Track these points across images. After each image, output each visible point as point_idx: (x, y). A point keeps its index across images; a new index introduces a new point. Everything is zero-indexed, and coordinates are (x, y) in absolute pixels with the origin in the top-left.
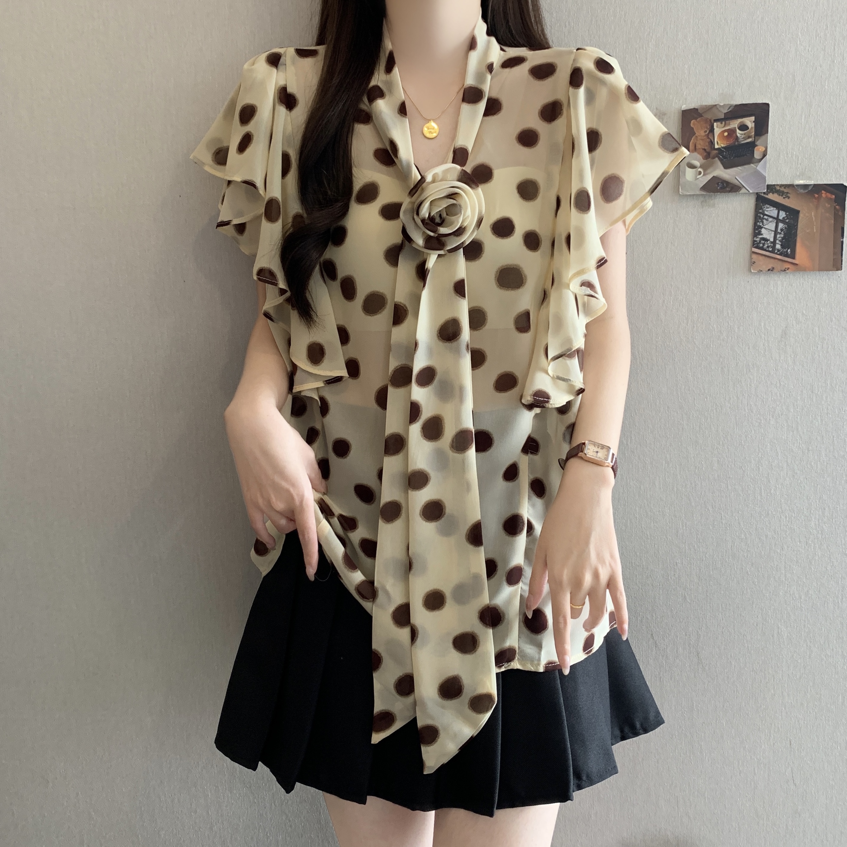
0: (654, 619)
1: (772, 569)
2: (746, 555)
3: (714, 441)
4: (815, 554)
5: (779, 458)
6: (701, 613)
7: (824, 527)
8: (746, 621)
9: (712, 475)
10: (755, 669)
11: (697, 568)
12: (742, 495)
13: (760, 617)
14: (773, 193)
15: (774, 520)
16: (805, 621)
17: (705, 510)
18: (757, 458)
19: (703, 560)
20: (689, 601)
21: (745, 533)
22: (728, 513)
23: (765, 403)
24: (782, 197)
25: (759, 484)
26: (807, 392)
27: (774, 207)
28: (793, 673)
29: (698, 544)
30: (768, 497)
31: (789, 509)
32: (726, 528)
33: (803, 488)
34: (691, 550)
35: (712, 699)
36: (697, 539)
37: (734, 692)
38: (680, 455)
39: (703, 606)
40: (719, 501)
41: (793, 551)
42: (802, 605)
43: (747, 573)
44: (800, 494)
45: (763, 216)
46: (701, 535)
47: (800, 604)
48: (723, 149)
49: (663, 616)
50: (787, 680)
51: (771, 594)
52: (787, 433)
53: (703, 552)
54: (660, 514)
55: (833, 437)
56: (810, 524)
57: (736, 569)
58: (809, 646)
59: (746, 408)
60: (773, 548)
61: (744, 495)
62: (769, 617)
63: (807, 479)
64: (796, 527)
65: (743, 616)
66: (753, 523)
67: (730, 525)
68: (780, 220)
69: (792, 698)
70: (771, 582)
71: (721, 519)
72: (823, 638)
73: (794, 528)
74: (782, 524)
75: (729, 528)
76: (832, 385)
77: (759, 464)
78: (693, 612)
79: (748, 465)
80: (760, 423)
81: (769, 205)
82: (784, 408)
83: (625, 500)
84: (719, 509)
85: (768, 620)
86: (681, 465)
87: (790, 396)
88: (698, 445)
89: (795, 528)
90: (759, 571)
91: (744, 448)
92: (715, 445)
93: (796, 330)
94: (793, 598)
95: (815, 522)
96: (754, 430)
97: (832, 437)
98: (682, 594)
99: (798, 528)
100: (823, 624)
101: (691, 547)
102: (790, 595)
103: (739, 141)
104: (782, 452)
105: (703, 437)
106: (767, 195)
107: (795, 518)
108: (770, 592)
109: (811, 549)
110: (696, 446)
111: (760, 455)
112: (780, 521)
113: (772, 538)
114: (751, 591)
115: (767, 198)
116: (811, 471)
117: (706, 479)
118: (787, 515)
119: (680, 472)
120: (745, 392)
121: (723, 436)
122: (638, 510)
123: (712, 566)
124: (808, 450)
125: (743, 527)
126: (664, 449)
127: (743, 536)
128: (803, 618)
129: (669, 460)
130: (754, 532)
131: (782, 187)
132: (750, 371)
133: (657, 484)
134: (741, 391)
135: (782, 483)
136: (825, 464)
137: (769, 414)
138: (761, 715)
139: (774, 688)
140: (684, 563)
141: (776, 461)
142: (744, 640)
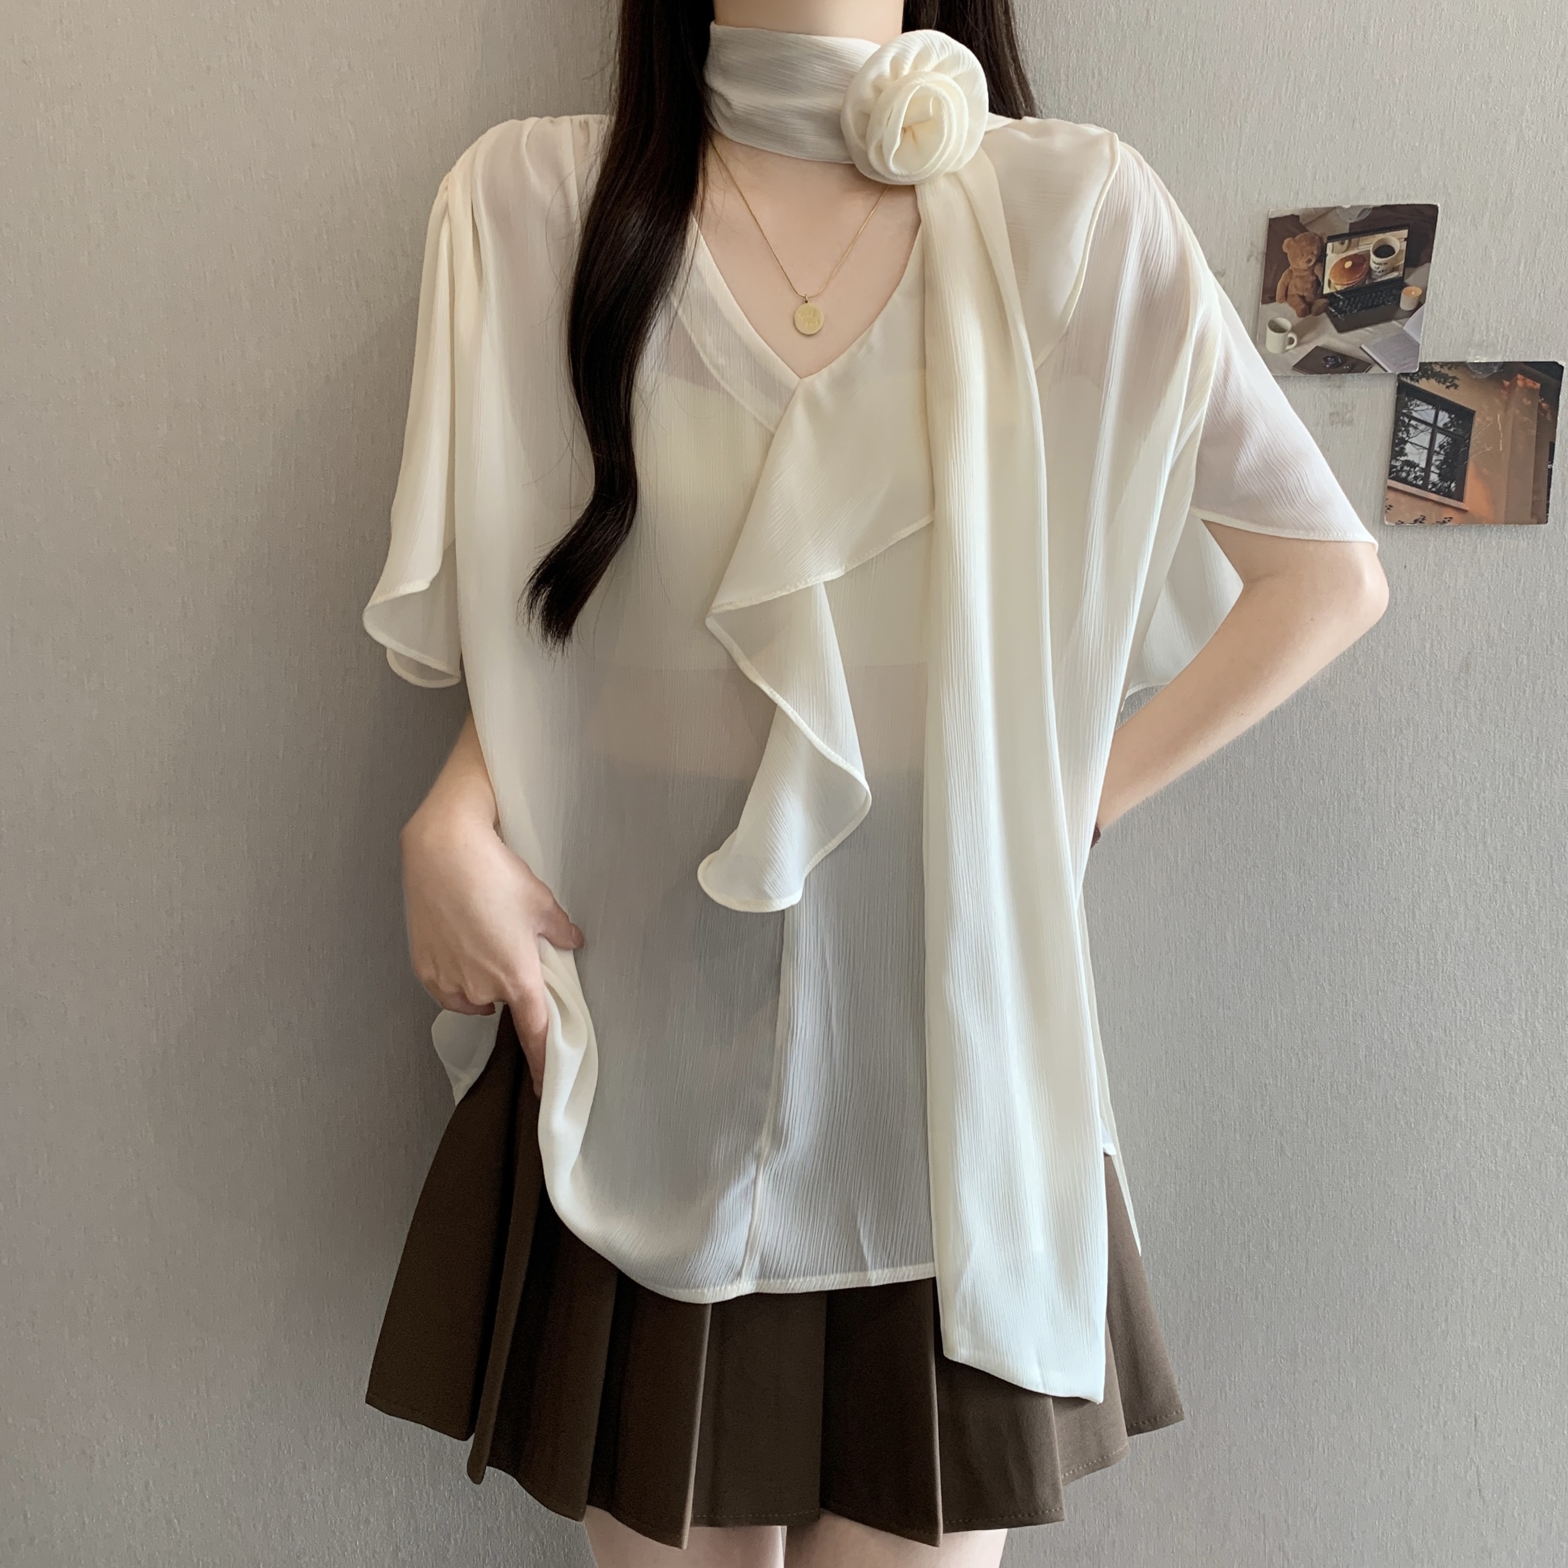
1: (1441, 1101)
2: (1392, 1072)
3: (1333, 861)
4: (1521, 1074)
7: (1537, 1025)
8: (1394, 1195)
9: (1329, 923)
10: (1412, 1285)
12: (1384, 962)
13: (1421, 1188)
14: (1427, 379)
15: (1444, 1009)
16: (1504, 1198)
17: (1317, 988)
19: (1314, 1081)
20: (1289, 1155)
21: (1391, 1032)
23: (1426, 793)
24: (1445, 386)
26: (1503, 775)
27: (1429, 403)
28: (1481, 1292)
29: (1305, 1050)
30: (1432, 967)
32: (1356, 1021)
33: (1495, 950)
37: (1373, 1325)
38: (1270, 885)
39: (1315, 1164)
40: (1341, 973)
41: (1480, 1068)
42: (1499, 1168)
43: (1395, 1105)
44: (1491, 963)
45: (1409, 421)
46: (1310, 1035)
47: (1494, 1165)
48: (1339, 295)
50: (1470, 1306)
51: (1441, 1146)
52: (1465, 850)
53: (1313, 1066)
54: (1234, 993)
55: (1552, 858)
56: (1510, 1019)
57: (1374, 1097)
58: (1511, 1243)
59: (1393, 800)
60: (1443, 1061)
61: (1386, 963)
62: (1437, 1189)
63: (1502, 935)
64: (1484, 1023)
65: (1389, 1186)
66: (1405, 1015)
67: (1362, 1017)
68: (1439, 428)
69: (1480, 1339)
70: (1439, 1124)
72: (1538, 1228)
73: (1481, 1025)
74: (1458, 1017)
75: (1360, 1023)
76: (1549, 764)
77: (1413, 906)
78: (1296, 1176)
79: (1394, 907)
81: (1419, 399)
82: (1461, 801)
84: (1342, 985)
85: (1436, 1194)
86: (1273, 902)
87: (1471, 780)
90: (1416, 1103)
91: (1386, 874)
92: (1334, 867)
93: (1487, 658)
94: (1481, 1155)
95: (1520, 1014)
96: (1406, 842)
97: (1549, 858)
98: (1276, 1141)
99: (1488, 1025)
100: (1538, 1205)
101: (1292, 1055)
103: (1373, 277)
106: (1418, 381)
107: (1481, 1006)
111: (1416, 889)
112: (1453, 1011)
113: (1441, 1044)
114: (1403, 1139)
115: (1418, 388)
116: (1511, 920)
117: (1317, 930)
118: (1468, 1001)
120: (1391, 771)
121: (1349, 851)
123: (1331, 1093)
125: (1385, 1020)
126: (1242, 873)
127: (1386, 1037)
128: (1501, 1192)
130: (1407, 1030)
131: (1445, 367)
132: (1401, 731)
133: (1228, 937)
134: (1385, 768)
135: (1457, 942)
137: (1432, 813)
138: (1422, 1369)
139: (1446, 1320)
140: (1279, 1085)
141: (1445, 901)
142: (1390, 1230)
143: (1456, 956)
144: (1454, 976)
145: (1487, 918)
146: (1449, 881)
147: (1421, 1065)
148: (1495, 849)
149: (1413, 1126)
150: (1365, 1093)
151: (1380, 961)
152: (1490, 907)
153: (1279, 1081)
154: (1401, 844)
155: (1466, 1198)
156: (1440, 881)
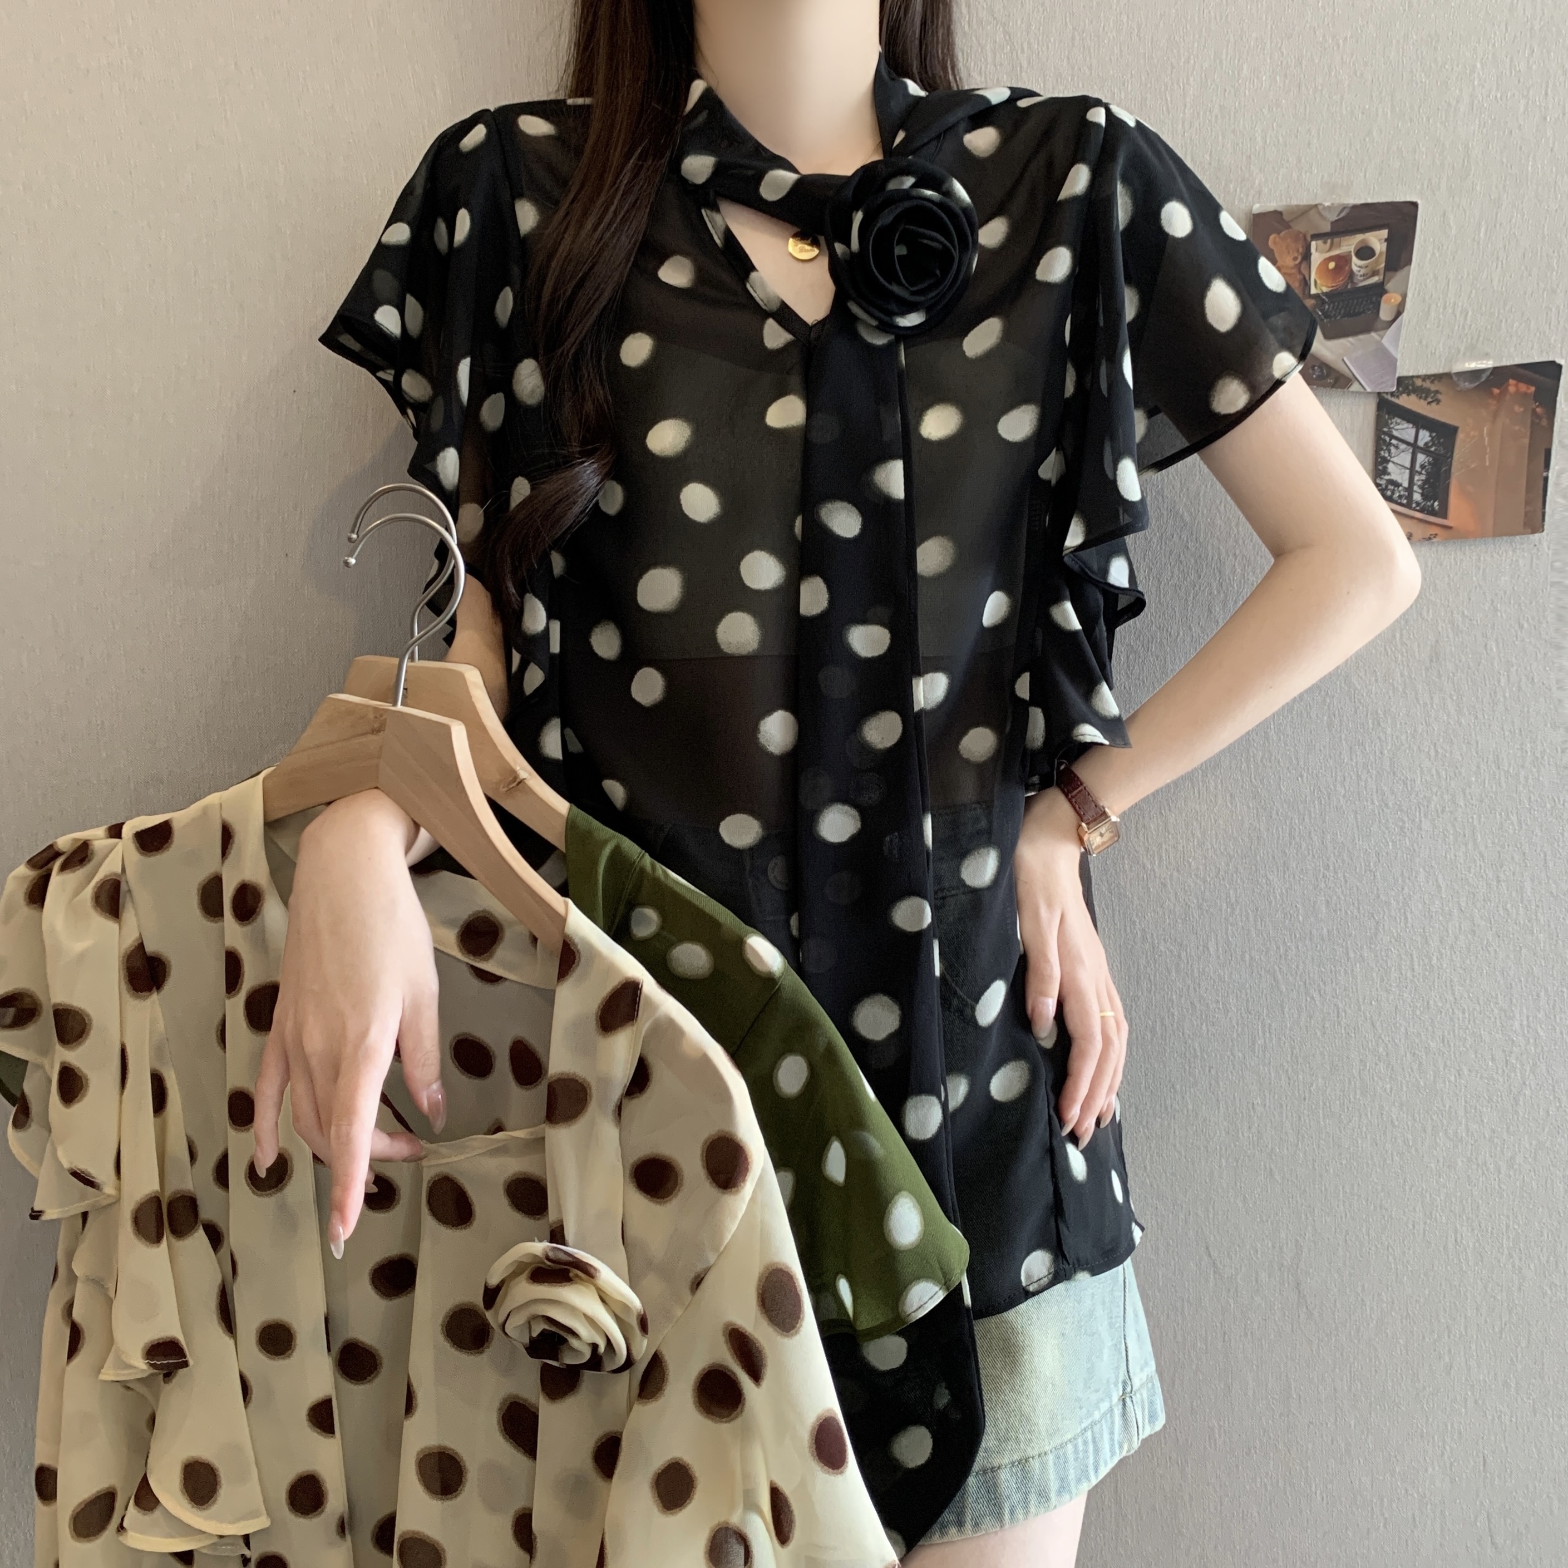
0: (1211, 1216)
2: (1388, 1086)
3: (1318, 864)
4: (1524, 1083)
5: (1444, 896)
6: (1302, 1205)
7: (1539, 1030)
8: (1392, 1219)
9: (1317, 930)
10: (1412, 1315)
11: (1294, 1115)
12: (1377, 969)
13: (1420, 1210)
14: (1409, 394)
15: (1441, 1018)
16: (1508, 1217)
17: (1306, 1000)
18: (1401, 897)
19: (1305, 1099)
22: (1350, 1006)
23: (1409, 788)
24: (1426, 402)
25: (1407, 947)
27: (1408, 421)
28: (1486, 1322)
29: (1295, 1067)
30: (1427, 973)
31: (1469, 997)
32: (1348, 1033)
33: (1492, 952)
34: (1280, 1080)
35: (1326, 1375)
36: (1291, 1058)
37: (1371, 1360)
38: (1254, 892)
39: (1307, 1189)
40: (1332, 983)
41: (1481, 1078)
43: (1392, 1122)
45: (1389, 439)
46: (1300, 1050)
47: (1497, 1182)
48: (1325, 298)
49: (1228, 1211)
50: (1475, 1337)
51: (1441, 1164)
53: (1304, 1083)
54: (1218, 1008)
55: (1545, 855)
56: (1511, 1026)
57: (1369, 1114)
58: (1517, 1266)
60: (1441, 1073)
62: (1437, 1210)
63: (1499, 937)
65: (1387, 1209)
66: (1400, 1024)
67: (1355, 1029)
68: (1419, 447)
69: (1486, 1371)
70: (1439, 1141)
71: (1338, 1017)
72: (1545, 1249)
74: (1457, 1025)
75: (1353, 1035)
78: (1287, 1202)
79: (1384, 912)
80: (1402, 828)
81: (1400, 418)
83: (1150, 981)
84: (1333, 997)
85: (1436, 1216)
86: (1257, 910)
88: (1288, 869)
89: (1482, 1032)
90: (1415, 1120)
92: (1320, 870)
94: (1483, 1173)
96: (1393, 841)
97: (1542, 855)
98: (1265, 1166)
99: (1489, 1033)
101: (1281, 1072)
102: (1478, 1165)
103: (1355, 281)
104: (1447, 885)
105: (1297, 854)
106: (1398, 397)
108: (1438, 1161)
109: (1516, 1075)
110: (1284, 873)
112: (1452, 1020)
113: (1439, 1054)
115: (1397, 404)
116: (1507, 921)
117: (1305, 938)
118: (1466, 1008)
119: (1256, 925)
122: (1175, 1001)
123: (1323, 1110)
124: (1498, 881)
125: (1380, 1031)
126: (1223, 879)
127: (1381, 1050)
128: (1505, 1212)
129: (1233, 900)
130: (1403, 1041)
131: (1426, 380)
133: (1212, 950)
135: (1453, 946)
136: (1533, 907)
138: (1425, 1406)
139: (1450, 1351)
140: (1267, 1104)
141: (1437, 902)
142: (1388, 1257)
143: (1452, 960)
144: (1451, 981)
145: (1481, 918)
146: (1441, 881)
147: (1418, 1078)
148: (1486, 847)
149: (1411, 1144)
150: (1359, 1110)
151: (1372, 969)
152: (1484, 907)
153: (1268, 1100)
154: (1388, 845)
155: (1468, 1219)
156: (1431, 882)
